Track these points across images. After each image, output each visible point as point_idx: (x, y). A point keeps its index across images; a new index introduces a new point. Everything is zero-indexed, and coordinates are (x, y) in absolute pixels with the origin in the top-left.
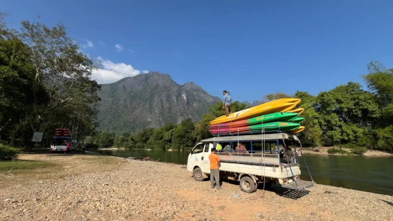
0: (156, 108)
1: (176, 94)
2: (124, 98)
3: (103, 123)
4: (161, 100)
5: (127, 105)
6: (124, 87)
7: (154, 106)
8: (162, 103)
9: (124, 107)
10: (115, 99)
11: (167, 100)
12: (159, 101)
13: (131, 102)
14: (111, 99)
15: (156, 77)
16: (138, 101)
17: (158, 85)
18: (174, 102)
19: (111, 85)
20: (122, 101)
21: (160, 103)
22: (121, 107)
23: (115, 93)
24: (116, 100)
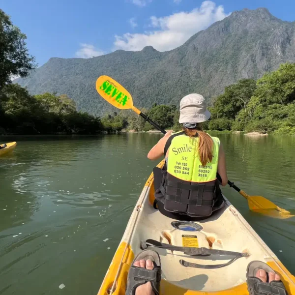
0: (244, 71)
1: (281, 39)
2: (196, 64)
3: (173, 101)
4: (252, 56)
5: (199, 73)
6: (195, 48)
7: (240, 68)
8: (254, 61)
9: (196, 77)
10: (184, 67)
11: (263, 55)
12: (248, 60)
13: (205, 68)
14: (180, 69)
15: (243, 19)
16: (216, 64)
17: (246, 32)
18: (276, 55)
19: (178, 49)
20: (193, 69)
21: (250, 62)
22: (192, 77)
23: (183, 60)
24: (186, 68)
